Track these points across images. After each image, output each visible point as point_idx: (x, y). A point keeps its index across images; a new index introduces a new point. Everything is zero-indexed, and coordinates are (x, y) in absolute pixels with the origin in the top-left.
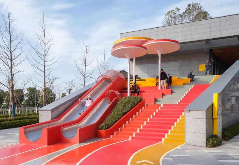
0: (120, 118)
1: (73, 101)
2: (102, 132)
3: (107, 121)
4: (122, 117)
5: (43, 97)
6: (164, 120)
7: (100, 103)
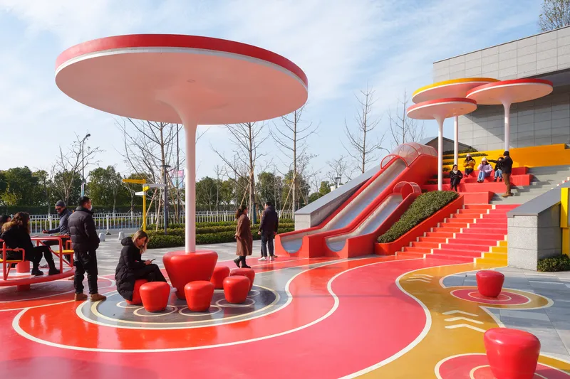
0: (413, 226)
1: (341, 200)
2: (383, 245)
3: (393, 230)
4: (416, 225)
5: (293, 193)
6: (487, 231)
7: (385, 203)
